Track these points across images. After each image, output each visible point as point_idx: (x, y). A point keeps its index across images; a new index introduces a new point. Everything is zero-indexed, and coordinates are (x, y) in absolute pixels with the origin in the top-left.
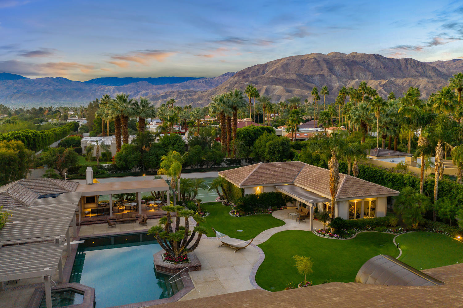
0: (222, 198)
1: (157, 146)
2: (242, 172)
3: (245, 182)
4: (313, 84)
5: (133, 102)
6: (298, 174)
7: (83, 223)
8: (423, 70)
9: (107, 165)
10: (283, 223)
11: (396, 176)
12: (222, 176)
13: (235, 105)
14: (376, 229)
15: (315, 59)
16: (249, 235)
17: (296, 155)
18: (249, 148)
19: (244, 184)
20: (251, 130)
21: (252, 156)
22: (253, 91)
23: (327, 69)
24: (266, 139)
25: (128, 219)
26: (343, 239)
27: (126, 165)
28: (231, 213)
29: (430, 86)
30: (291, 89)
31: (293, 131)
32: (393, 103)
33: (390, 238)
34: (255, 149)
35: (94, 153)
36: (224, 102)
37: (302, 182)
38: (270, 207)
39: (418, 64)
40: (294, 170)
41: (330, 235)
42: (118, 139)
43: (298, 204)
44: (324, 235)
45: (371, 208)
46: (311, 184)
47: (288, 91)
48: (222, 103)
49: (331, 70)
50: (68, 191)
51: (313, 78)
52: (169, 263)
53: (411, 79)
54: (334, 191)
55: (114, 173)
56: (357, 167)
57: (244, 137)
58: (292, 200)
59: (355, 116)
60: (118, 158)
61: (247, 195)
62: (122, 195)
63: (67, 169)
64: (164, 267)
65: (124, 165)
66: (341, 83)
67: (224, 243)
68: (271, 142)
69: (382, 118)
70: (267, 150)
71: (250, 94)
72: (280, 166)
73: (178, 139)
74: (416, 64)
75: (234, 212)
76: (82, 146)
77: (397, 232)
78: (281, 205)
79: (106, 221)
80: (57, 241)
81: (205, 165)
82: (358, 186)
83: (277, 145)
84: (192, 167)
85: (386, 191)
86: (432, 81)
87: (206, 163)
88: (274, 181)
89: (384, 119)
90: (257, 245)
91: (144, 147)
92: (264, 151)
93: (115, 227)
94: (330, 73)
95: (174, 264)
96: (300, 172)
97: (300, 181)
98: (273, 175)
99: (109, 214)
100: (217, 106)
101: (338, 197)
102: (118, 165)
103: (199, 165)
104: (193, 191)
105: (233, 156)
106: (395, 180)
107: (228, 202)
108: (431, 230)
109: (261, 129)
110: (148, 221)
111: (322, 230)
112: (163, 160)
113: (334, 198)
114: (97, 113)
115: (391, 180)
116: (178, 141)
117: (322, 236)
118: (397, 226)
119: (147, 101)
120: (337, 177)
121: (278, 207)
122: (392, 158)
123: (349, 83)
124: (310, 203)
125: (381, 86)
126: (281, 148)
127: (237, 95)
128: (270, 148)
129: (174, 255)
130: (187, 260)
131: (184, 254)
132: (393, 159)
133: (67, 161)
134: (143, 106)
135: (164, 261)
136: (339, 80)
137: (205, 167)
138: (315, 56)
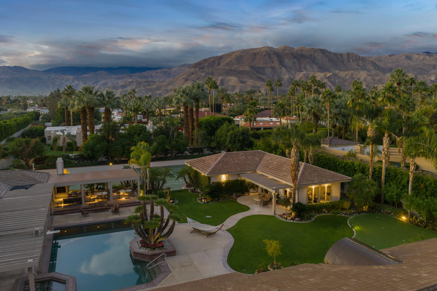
0: (188, 185)
1: (123, 136)
2: (208, 161)
3: (212, 170)
4: (265, 76)
5: (99, 93)
6: (260, 163)
7: (55, 213)
8: (363, 64)
9: (74, 154)
10: (247, 209)
11: (347, 163)
12: (189, 165)
13: (198, 97)
14: (331, 212)
15: (267, 52)
16: (218, 220)
17: (255, 144)
18: (211, 137)
19: (210, 173)
20: (212, 121)
21: (213, 145)
22: (212, 82)
23: (278, 62)
24: (227, 129)
25: (100, 208)
26: (303, 222)
27: (93, 155)
28: (199, 199)
29: (369, 78)
30: (244, 80)
31: (251, 121)
32: (341, 96)
33: (345, 220)
34: (217, 138)
35: (60, 143)
36: (187, 94)
37: (264, 170)
38: (235, 193)
39: (359, 58)
40: (256, 158)
41: (292, 219)
42: (84, 130)
43: (259, 190)
44: (286, 219)
45: (327, 193)
46: (273, 171)
47: (242, 82)
48: (185, 95)
49: (282, 63)
50: (40, 182)
51: (265, 70)
52: (146, 249)
53: (353, 72)
54: (295, 179)
55: (81, 162)
56: (313, 155)
57: (206, 127)
58: (254, 187)
59: (308, 108)
60: (85, 147)
61: (213, 183)
62: (92, 185)
63: (33, 159)
64: (141, 254)
65: (91, 155)
66: (290, 75)
67: (195, 229)
68: (231, 132)
69: (332, 109)
70: (228, 140)
71: (209, 85)
72: (243, 155)
73: (143, 129)
74: (358, 59)
75: (202, 199)
76: (46, 136)
77: (351, 215)
78: (244, 192)
79: (78, 211)
80: (37, 232)
81: (169, 153)
82: (316, 173)
83: (237, 135)
84: (157, 156)
85: (340, 177)
86: (370, 74)
87: (170, 152)
88: (238, 169)
89: (334, 111)
90: (226, 230)
91: (110, 138)
92: (225, 140)
93: (88, 216)
94: (280, 66)
95: (150, 250)
96: (261, 160)
97: (261, 169)
98: (237, 163)
99: (81, 203)
100: (180, 98)
101: (298, 183)
102: (85, 155)
103: (163, 153)
104: (161, 179)
105: (195, 145)
106: (347, 167)
107: (195, 190)
108: (380, 211)
109: (221, 119)
110: (121, 209)
111: (284, 214)
112: (132, 151)
113: (295, 185)
114: (60, 103)
115: (343, 167)
116: (143, 131)
117: (284, 220)
118: (350, 209)
119: (112, 93)
120: (298, 165)
121: (242, 194)
122: (342, 146)
123: (298, 75)
124: (273, 189)
125: (326, 78)
126: (241, 137)
127: (199, 87)
128: (231, 138)
129: (150, 242)
130: (163, 246)
131: (160, 240)
132: (344, 147)
133: (33, 151)
134: (109, 98)
135: (140, 248)
136: (289, 72)
137: (169, 155)
138: (267, 49)
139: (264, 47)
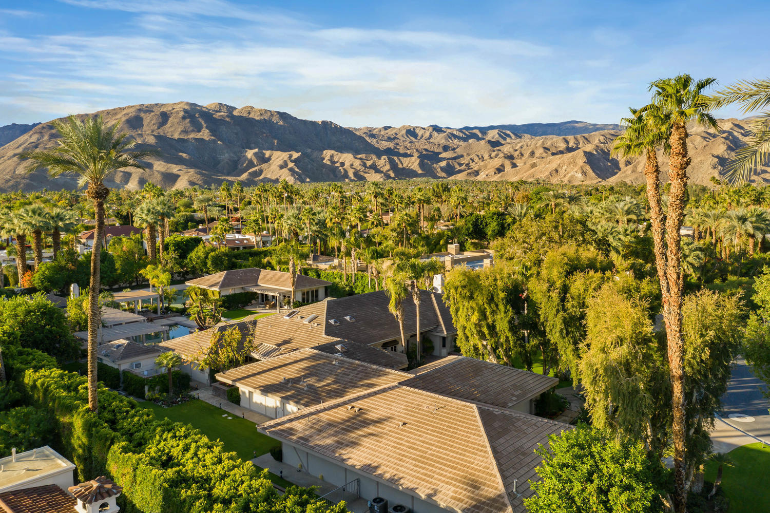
3: (221, 285)
6: (259, 277)
12: (192, 285)
15: (186, 112)
18: (183, 261)
19: (221, 288)
23: (208, 131)
29: (358, 163)
30: (148, 162)
34: (191, 261)
38: (240, 305)
39: (341, 131)
40: (254, 275)
45: (315, 295)
46: (272, 283)
49: (215, 132)
51: (185, 144)
53: (333, 152)
57: (175, 249)
61: (223, 296)
66: (232, 155)
72: (242, 273)
74: (338, 131)
78: (247, 303)
84: (120, 285)
88: (243, 283)
91: (69, 266)
94: (213, 137)
97: (262, 282)
98: (240, 279)
122: (326, 262)
124: (278, 293)
125: (292, 161)
136: (229, 149)
137: (134, 284)
138: (187, 107)
139: (182, 102)
